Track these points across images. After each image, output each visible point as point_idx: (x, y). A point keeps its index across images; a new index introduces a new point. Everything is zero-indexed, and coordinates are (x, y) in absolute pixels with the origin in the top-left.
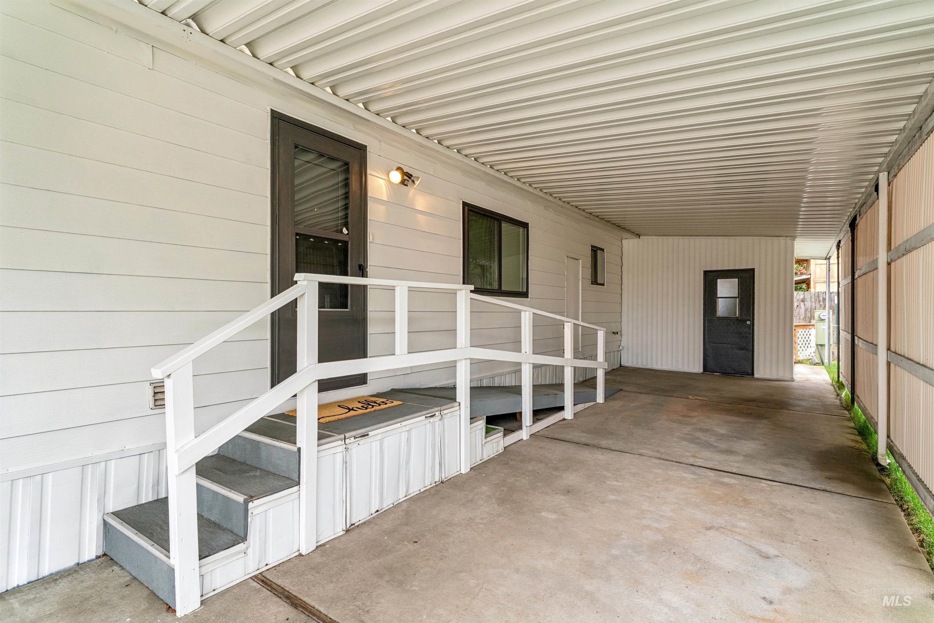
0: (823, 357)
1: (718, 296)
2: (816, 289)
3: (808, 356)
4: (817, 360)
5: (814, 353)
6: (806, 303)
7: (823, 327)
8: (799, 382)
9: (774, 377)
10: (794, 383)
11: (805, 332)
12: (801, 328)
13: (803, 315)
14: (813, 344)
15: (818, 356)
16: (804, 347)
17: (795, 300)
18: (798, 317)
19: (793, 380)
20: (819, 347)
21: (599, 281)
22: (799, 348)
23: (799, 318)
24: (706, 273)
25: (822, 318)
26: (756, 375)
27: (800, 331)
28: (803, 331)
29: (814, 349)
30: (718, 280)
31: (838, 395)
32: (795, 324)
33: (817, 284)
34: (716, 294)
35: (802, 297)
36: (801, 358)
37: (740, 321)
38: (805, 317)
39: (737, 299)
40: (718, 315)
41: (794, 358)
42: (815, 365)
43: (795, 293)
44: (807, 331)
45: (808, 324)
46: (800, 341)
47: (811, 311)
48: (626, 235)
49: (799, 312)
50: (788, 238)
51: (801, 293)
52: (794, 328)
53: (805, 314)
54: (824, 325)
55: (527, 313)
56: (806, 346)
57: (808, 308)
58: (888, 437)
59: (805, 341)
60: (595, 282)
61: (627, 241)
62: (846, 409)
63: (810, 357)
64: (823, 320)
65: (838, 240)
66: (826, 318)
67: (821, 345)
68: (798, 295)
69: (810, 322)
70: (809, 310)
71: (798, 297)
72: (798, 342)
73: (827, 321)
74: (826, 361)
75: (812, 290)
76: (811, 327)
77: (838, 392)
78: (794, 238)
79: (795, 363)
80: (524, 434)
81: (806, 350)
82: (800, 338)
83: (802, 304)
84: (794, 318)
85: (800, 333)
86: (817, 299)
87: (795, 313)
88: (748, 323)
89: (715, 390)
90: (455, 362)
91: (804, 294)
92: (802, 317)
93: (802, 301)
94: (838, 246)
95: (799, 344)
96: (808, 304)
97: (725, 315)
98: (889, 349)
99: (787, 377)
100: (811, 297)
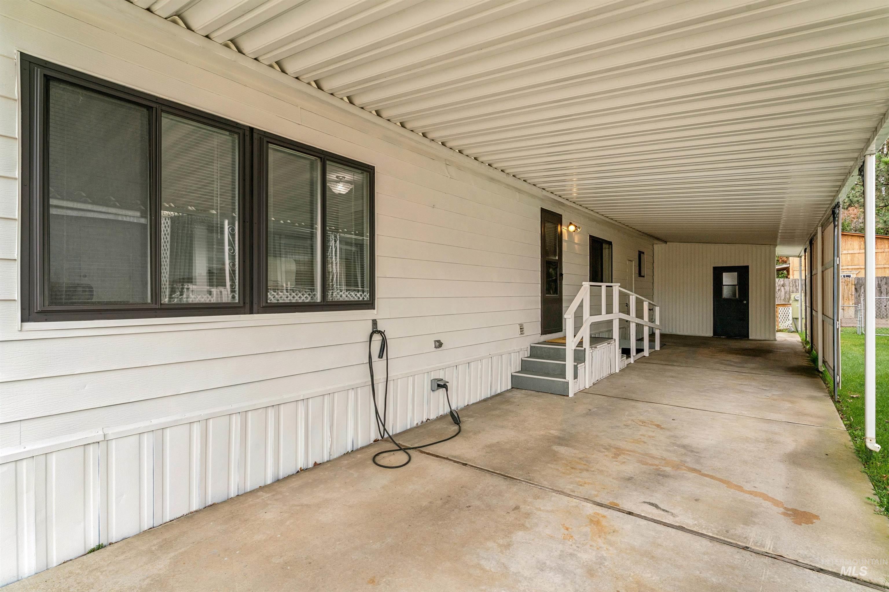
0: (797, 327)
1: (724, 284)
2: (794, 276)
3: (786, 327)
4: (793, 329)
5: (791, 324)
6: (785, 287)
7: (797, 305)
8: (780, 341)
9: (763, 338)
10: (776, 342)
11: (784, 309)
12: (780, 307)
13: (784, 297)
14: (791, 318)
15: (794, 326)
16: (784, 320)
17: (777, 285)
18: (779, 298)
19: (776, 340)
20: (795, 320)
21: (642, 275)
22: (780, 321)
23: (781, 299)
24: (715, 269)
25: (797, 299)
26: (750, 338)
27: (781, 308)
28: (783, 309)
29: (791, 322)
30: (724, 274)
31: (804, 347)
32: (776, 303)
33: (795, 272)
34: (722, 283)
35: (782, 283)
36: (781, 328)
37: (740, 301)
38: (785, 298)
39: (737, 286)
40: (723, 297)
41: (776, 328)
42: (791, 332)
43: (777, 280)
44: (786, 309)
45: (787, 303)
46: (781, 316)
47: (789, 294)
48: (656, 241)
49: (780, 295)
50: (771, 246)
51: (782, 280)
52: (776, 306)
53: (785, 296)
54: (798, 304)
55: (634, 297)
56: (785, 320)
57: (787, 291)
58: (823, 357)
59: (785, 316)
60: (640, 275)
61: (657, 245)
62: (807, 353)
63: (788, 327)
64: (797, 300)
65: (804, 248)
66: (799, 299)
67: (796, 318)
68: (779, 281)
69: (789, 302)
70: (788, 293)
71: (779, 283)
72: (780, 316)
73: (800, 301)
74: (799, 329)
75: (791, 276)
76: (788, 306)
77: (805, 346)
78: (775, 245)
79: (777, 331)
80: (632, 360)
81: (785, 322)
82: (781, 314)
83: (782, 288)
84: (776, 299)
85: (780, 310)
86: (794, 284)
87: (777, 295)
88: (745, 302)
89: (725, 345)
90: (612, 320)
91: (784, 280)
92: (783, 298)
93: (783, 286)
94: (805, 251)
95: (780, 318)
96: (787, 288)
97: (727, 298)
98: (823, 314)
99: (772, 338)
100: (789, 283)
